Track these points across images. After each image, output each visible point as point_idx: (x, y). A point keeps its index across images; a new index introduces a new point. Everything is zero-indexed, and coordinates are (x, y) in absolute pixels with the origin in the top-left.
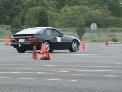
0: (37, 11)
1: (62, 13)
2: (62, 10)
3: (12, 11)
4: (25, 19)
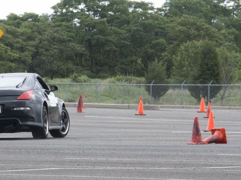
3: (148, 49)
4: (173, 65)
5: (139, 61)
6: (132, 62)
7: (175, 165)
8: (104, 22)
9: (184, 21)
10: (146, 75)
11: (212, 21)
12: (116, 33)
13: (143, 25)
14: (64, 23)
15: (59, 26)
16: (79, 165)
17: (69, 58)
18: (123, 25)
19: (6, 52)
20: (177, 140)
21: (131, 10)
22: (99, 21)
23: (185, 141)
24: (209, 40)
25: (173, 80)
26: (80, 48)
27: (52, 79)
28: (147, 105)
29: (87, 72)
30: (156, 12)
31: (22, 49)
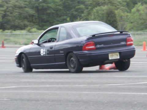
0: (103, 11)
1: (134, 13)
2: (134, 10)
16: (29, 84)
17: (25, 18)
29: (36, 26)
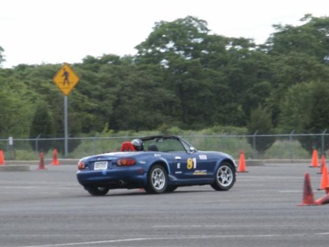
3: (250, 94)
4: (280, 112)
5: (240, 108)
6: (231, 109)
7: (283, 231)
8: (197, 62)
9: (292, 59)
10: (248, 124)
11: (325, 59)
12: (211, 75)
13: (243, 65)
14: (149, 65)
15: (145, 68)
18: (220, 65)
19: (83, 101)
20: (285, 202)
21: (228, 47)
22: (190, 62)
23: (294, 202)
24: (322, 81)
25: (280, 130)
26: (170, 95)
27: (137, 131)
28: (250, 160)
30: (258, 50)
31: (101, 98)
